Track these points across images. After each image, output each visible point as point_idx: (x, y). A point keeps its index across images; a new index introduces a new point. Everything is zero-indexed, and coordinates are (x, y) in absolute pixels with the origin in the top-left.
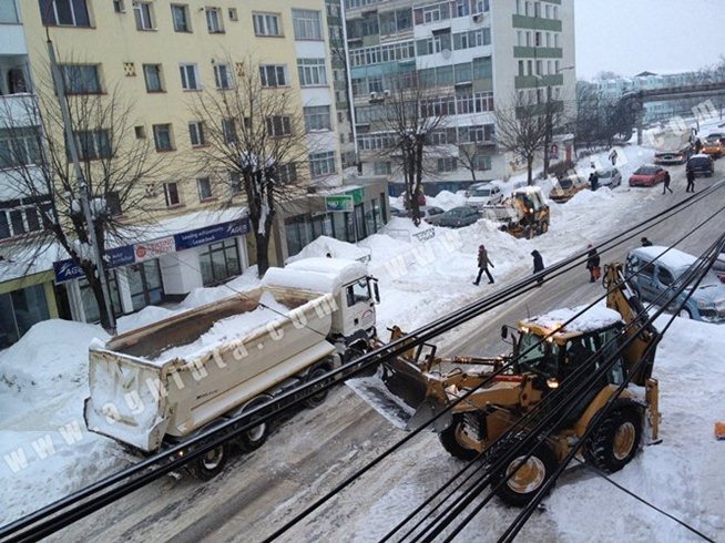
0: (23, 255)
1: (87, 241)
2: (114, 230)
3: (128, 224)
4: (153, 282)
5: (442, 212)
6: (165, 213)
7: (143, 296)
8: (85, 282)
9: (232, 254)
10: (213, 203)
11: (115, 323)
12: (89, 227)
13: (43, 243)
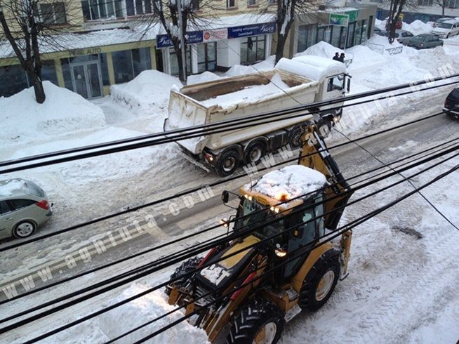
0: (141, 28)
1: (177, 24)
2: (193, 19)
3: (202, 17)
4: (211, 57)
5: (412, 35)
6: (224, 12)
7: (204, 65)
8: (173, 50)
9: (261, 45)
10: (255, 9)
11: (187, 78)
12: (179, 15)
13: (152, 21)
